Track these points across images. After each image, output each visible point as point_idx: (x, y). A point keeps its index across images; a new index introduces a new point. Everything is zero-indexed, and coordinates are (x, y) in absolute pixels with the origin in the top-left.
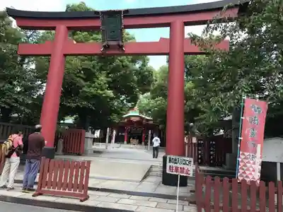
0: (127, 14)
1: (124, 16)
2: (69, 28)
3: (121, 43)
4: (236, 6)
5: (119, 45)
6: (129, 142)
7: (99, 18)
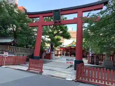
1: (61, 11)
3: (60, 21)
4: (103, 3)
5: (59, 22)
6: (71, 56)
7: (52, 12)
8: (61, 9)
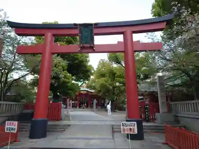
0: (97, 26)
1: (95, 27)
2: (54, 35)
5: (91, 47)
7: (77, 28)
8: (96, 24)
